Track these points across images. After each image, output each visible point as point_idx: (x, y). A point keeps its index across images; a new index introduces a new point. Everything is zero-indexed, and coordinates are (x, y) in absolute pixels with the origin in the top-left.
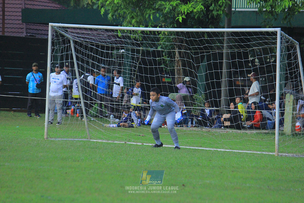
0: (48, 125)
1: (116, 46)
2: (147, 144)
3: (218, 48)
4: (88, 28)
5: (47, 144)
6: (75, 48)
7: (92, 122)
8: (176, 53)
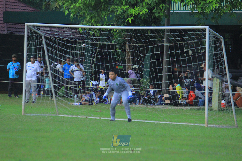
0: (25, 104)
1: (78, 41)
2: (104, 118)
3: (160, 42)
4: (56, 27)
5: (24, 119)
6: (46, 43)
7: (60, 101)
8: (126, 46)
